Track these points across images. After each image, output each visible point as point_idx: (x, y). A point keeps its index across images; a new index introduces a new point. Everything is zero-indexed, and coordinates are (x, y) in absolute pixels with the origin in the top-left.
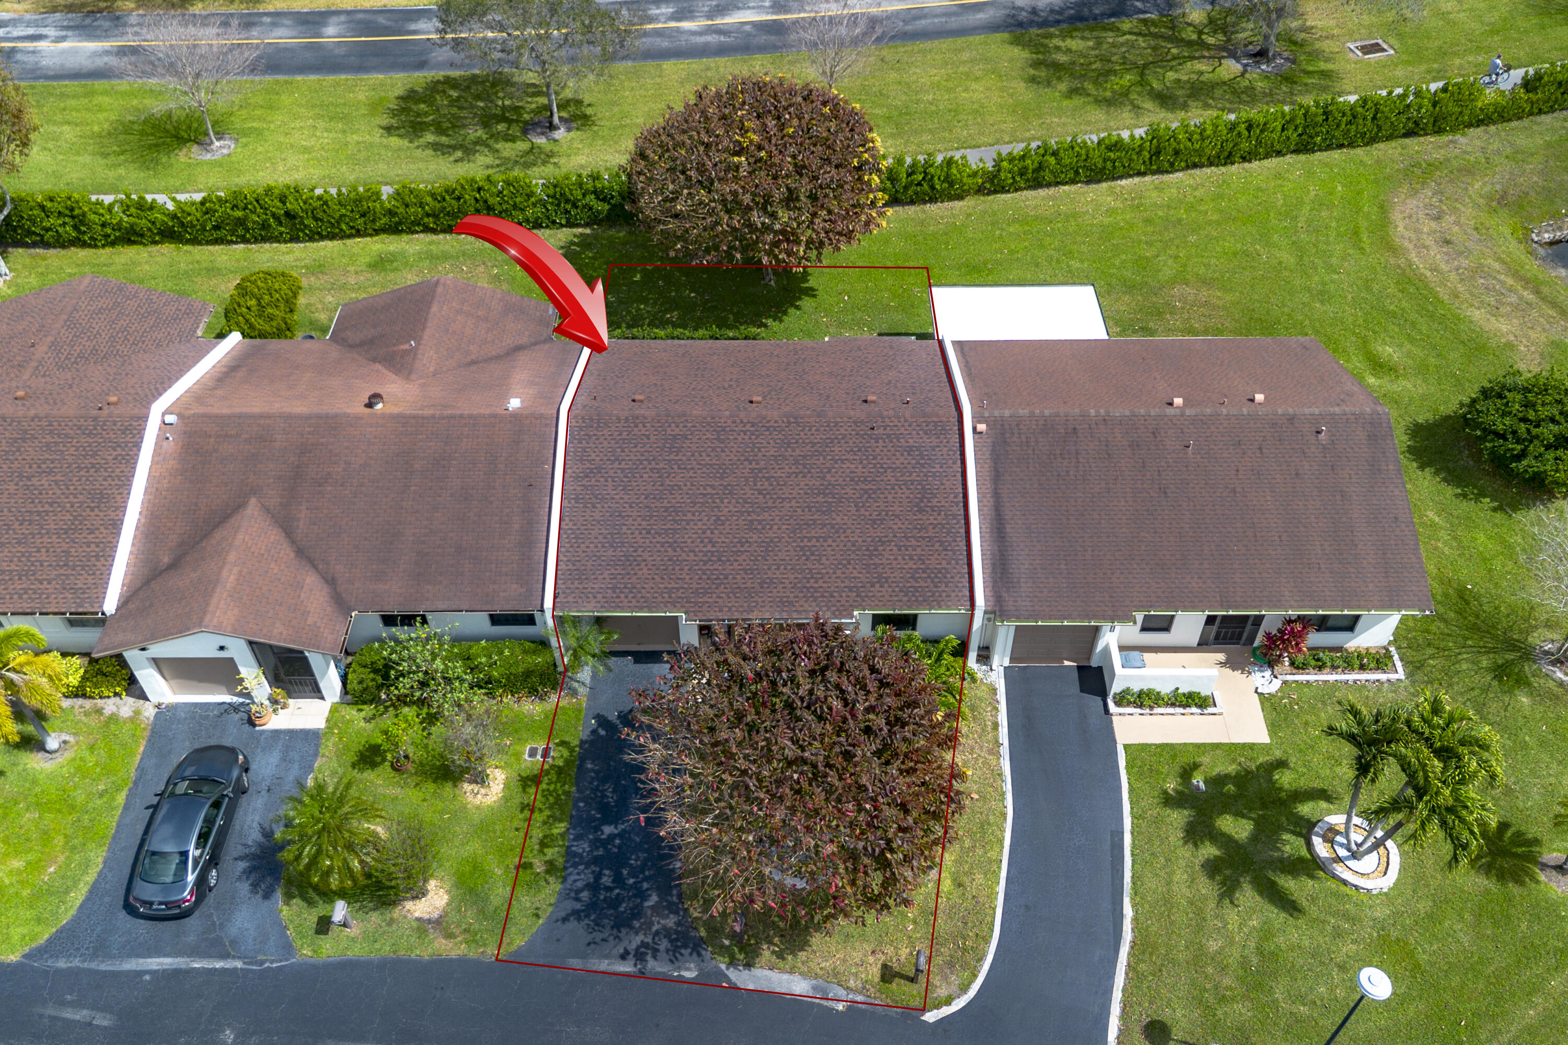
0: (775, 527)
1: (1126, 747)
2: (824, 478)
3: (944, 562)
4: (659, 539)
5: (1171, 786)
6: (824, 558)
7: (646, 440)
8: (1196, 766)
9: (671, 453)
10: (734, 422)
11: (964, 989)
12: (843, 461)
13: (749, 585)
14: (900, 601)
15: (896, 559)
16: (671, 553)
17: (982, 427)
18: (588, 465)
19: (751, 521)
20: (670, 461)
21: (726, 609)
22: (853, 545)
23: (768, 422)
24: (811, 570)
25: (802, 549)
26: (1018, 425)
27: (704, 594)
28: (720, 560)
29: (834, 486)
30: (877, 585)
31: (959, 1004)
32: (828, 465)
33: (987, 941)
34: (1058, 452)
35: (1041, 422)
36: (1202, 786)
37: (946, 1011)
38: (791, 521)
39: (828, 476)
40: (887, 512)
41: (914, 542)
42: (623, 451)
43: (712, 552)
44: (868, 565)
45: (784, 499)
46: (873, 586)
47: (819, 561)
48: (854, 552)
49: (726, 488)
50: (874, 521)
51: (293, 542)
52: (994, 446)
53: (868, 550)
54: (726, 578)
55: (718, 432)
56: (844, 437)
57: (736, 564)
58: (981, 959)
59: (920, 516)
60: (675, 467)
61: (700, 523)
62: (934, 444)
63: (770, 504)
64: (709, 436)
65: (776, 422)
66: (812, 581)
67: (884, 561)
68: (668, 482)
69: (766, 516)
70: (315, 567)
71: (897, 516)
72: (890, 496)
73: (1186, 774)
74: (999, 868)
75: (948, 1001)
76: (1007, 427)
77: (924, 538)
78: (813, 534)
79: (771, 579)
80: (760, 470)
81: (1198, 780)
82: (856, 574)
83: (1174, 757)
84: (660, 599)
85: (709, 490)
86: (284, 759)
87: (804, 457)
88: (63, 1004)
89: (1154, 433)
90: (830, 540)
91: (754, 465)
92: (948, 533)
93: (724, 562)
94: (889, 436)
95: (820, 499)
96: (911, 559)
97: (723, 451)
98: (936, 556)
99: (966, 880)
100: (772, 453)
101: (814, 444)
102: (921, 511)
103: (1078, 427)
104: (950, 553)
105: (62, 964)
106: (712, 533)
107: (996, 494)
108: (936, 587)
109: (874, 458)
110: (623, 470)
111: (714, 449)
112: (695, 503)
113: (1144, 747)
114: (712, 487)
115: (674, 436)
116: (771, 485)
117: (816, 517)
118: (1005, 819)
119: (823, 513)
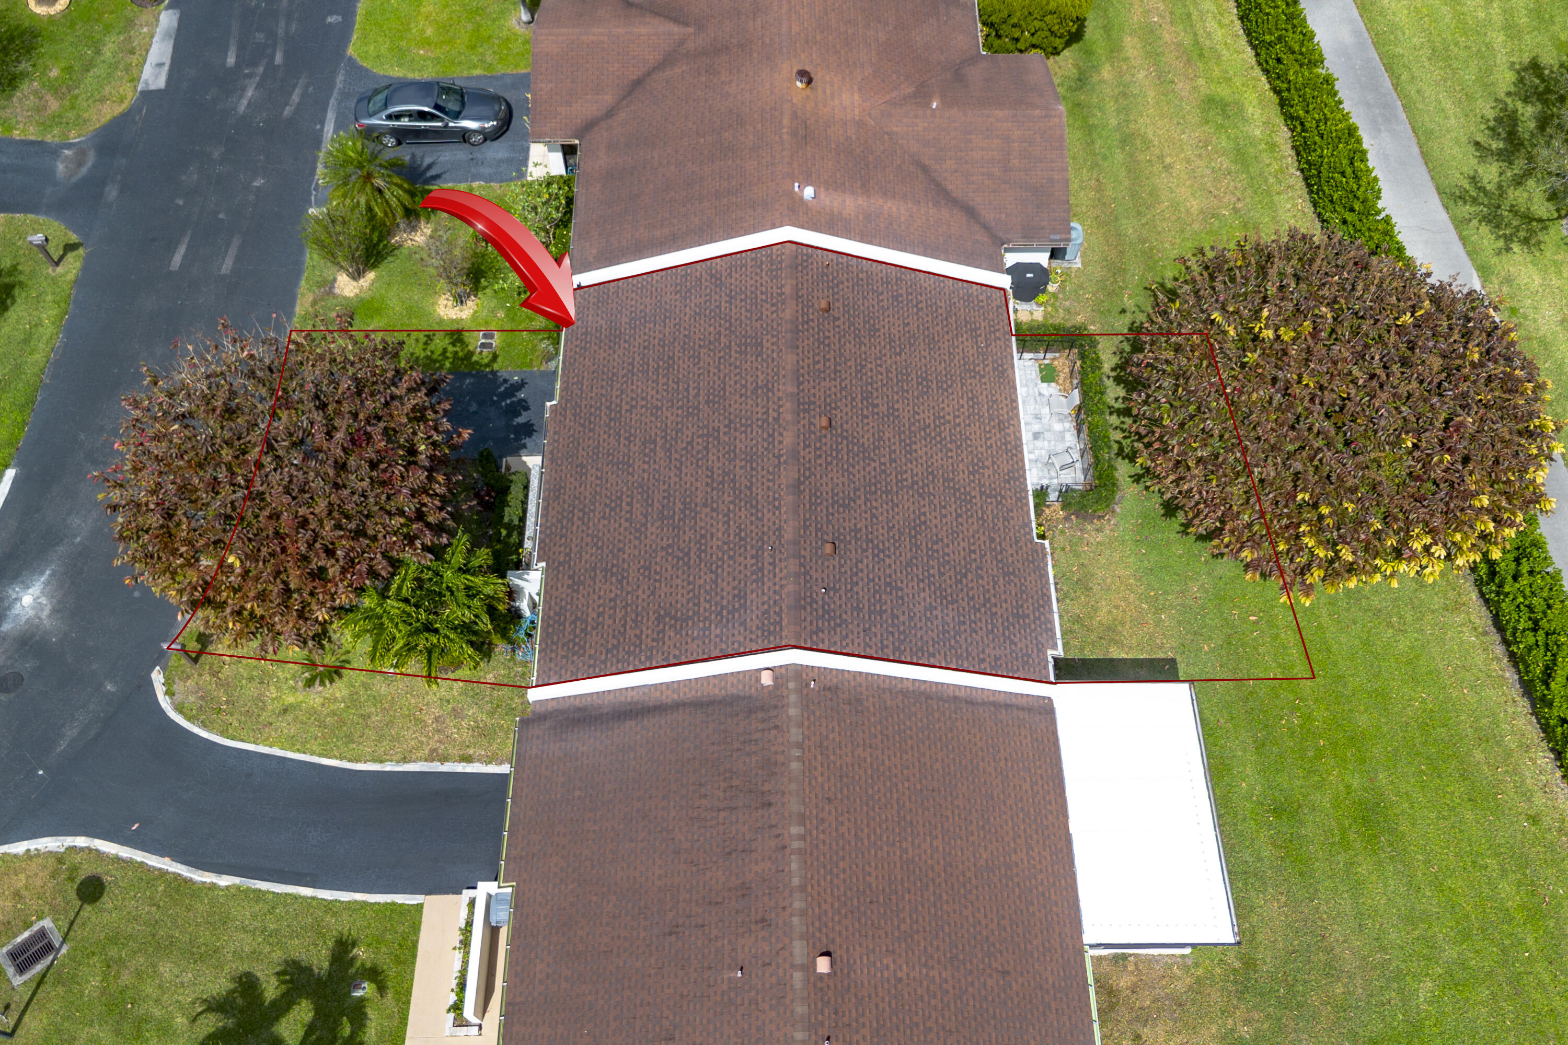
0: (646, 466)
1: (420, 907)
2: (705, 505)
3: (593, 651)
4: (637, 358)
5: (361, 953)
6: (606, 522)
7: (754, 318)
8: (382, 989)
9: (739, 346)
10: (779, 399)
11: (179, 709)
12: (728, 522)
13: (581, 453)
14: (550, 609)
15: (599, 597)
16: (622, 373)
17: (767, 679)
18: (724, 274)
19: (655, 442)
20: (730, 347)
21: (556, 437)
22: (619, 550)
23: (781, 434)
24: (593, 511)
25: (620, 498)
26: (776, 727)
27: (575, 415)
28: (611, 420)
29: (695, 518)
30: (570, 582)
31: (165, 703)
32: (722, 507)
33: (223, 733)
34: (735, 782)
35: (780, 758)
36: (358, 994)
37: (160, 690)
38: (652, 481)
39: (708, 510)
40: (659, 581)
41: (619, 615)
42: (741, 301)
43: (620, 412)
44: (594, 569)
45: (680, 469)
46: (570, 577)
47: (604, 517)
48: (611, 552)
49: (697, 408)
50: (649, 568)
51: (648, 74)
52: (744, 698)
53: (613, 566)
54: (590, 430)
55: (766, 386)
56: (761, 520)
57: (606, 436)
58: (204, 726)
59: (652, 618)
60: (722, 354)
61: (654, 392)
62: (749, 624)
63: (675, 456)
64: (761, 377)
65: (780, 442)
66: (581, 514)
67: (598, 585)
68: (703, 351)
69: (660, 453)
70: (624, 98)
71: (653, 593)
72: (679, 581)
73: (374, 974)
74: (298, 751)
75: (169, 693)
76: (775, 713)
77: (624, 626)
78: (636, 505)
79: (585, 474)
80: (717, 438)
81: (366, 990)
82: (586, 557)
83: (398, 961)
84: (572, 375)
85: (693, 392)
86: (501, 161)
87: (734, 481)
88: (307, 86)
89: (763, 920)
90: (627, 524)
91: (723, 430)
92: (628, 653)
93: (608, 425)
94: (761, 569)
95: (679, 505)
96: (599, 615)
97: (741, 396)
98: (602, 641)
99: (289, 717)
100: (739, 445)
101: (750, 488)
102: (659, 619)
103: (772, 810)
104: (603, 657)
105: (340, 78)
106: (642, 407)
107: (677, 706)
108: (563, 645)
109: (730, 557)
110: (719, 307)
111: (744, 386)
112: (677, 383)
113: (416, 928)
114: (698, 395)
115: (761, 344)
116: (698, 453)
117: (656, 504)
118: (350, 761)
119: (662, 512)
